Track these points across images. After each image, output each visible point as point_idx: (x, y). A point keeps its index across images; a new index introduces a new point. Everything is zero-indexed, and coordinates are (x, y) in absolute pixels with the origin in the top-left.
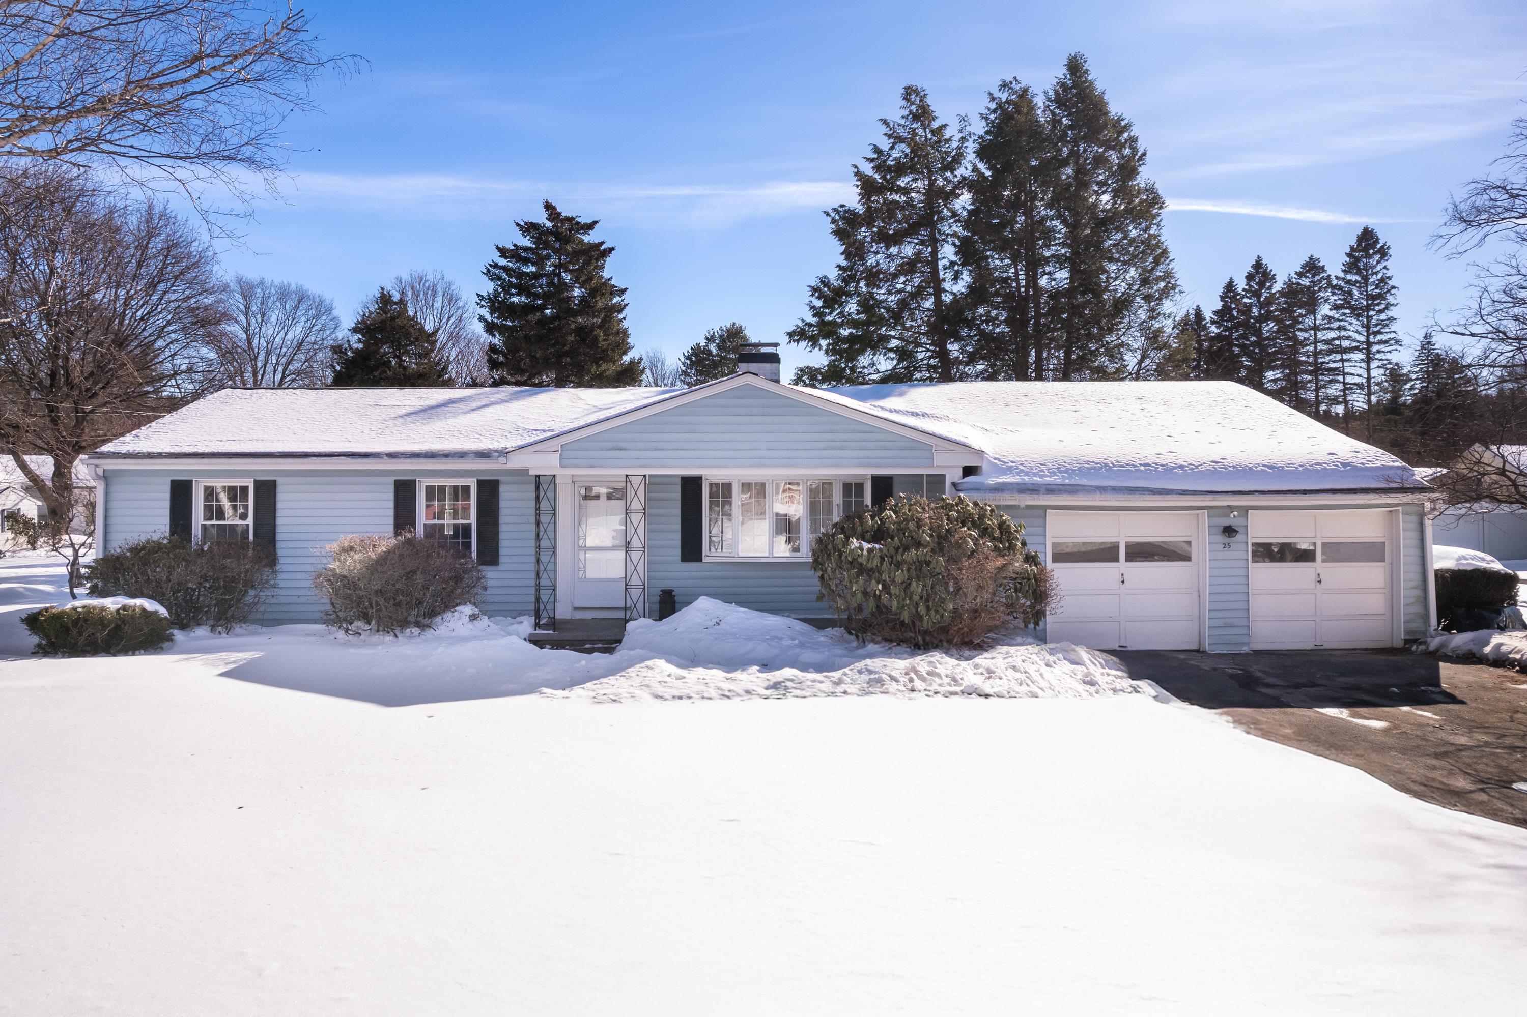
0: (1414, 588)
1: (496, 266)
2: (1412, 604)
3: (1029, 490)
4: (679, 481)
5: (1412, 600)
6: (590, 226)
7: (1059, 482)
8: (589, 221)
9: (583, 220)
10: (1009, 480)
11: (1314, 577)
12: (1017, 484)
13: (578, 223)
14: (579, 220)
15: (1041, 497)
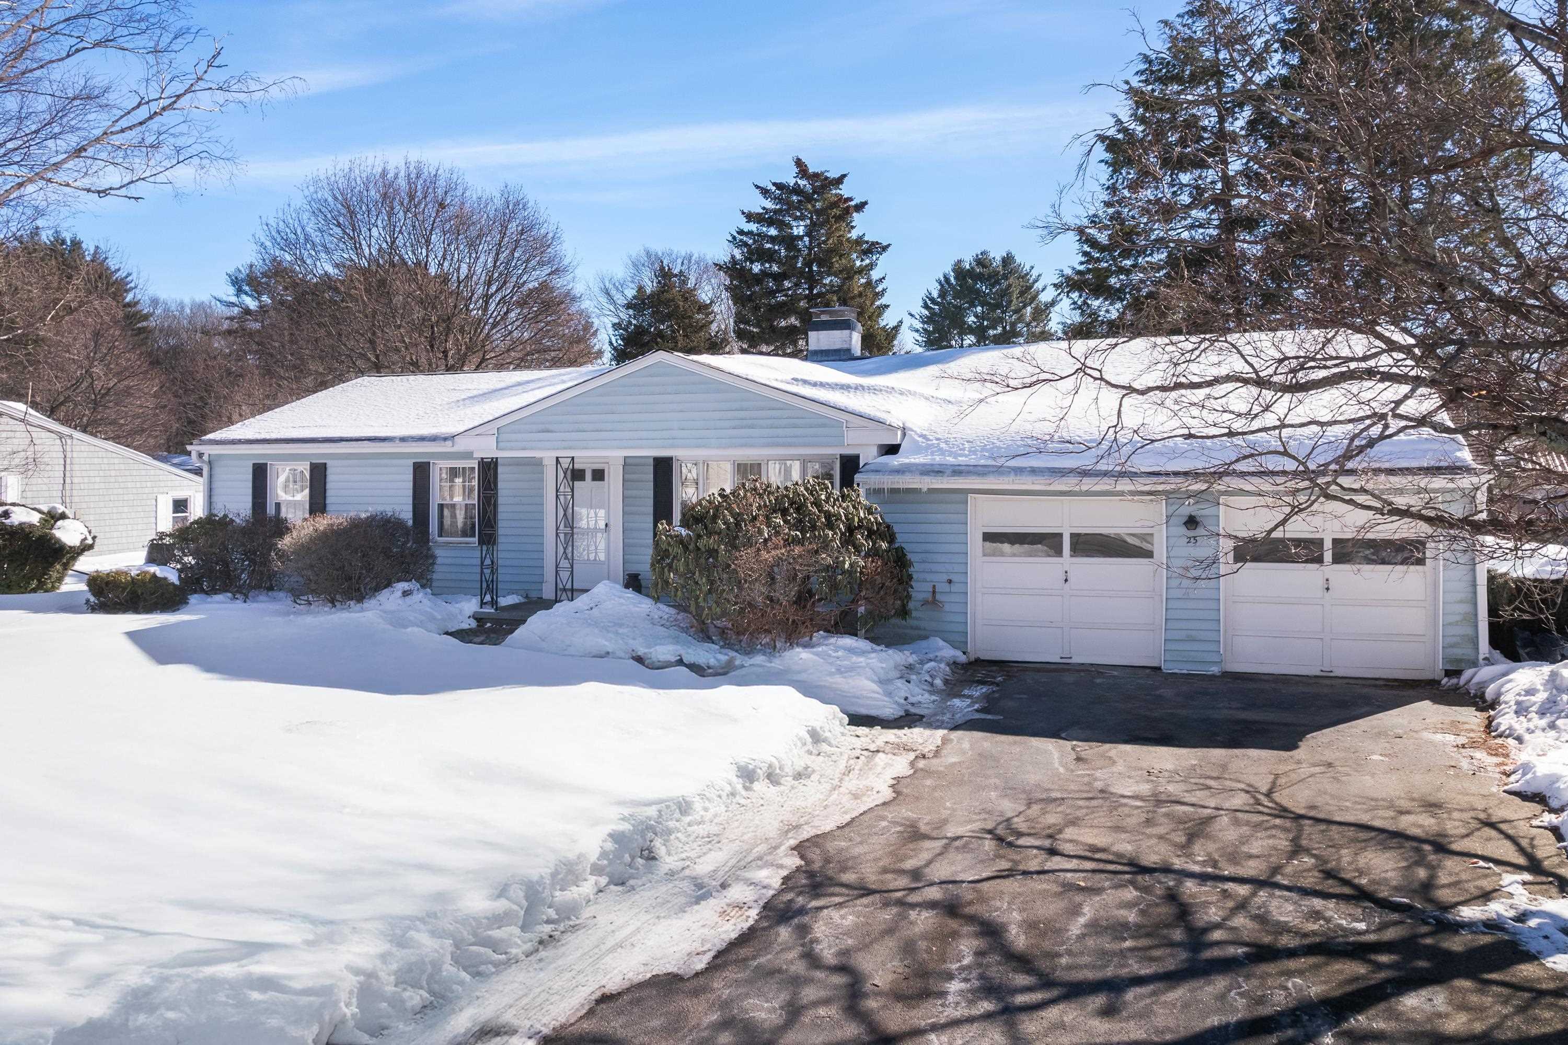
0: (1461, 602)
1: (741, 232)
2: (1456, 623)
3: (933, 471)
4: (651, 461)
5: (1458, 618)
6: (840, 180)
7: (973, 462)
8: (837, 176)
9: (833, 174)
10: (917, 461)
11: (1321, 583)
12: (924, 465)
13: (827, 178)
14: (828, 175)
15: (945, 479)
